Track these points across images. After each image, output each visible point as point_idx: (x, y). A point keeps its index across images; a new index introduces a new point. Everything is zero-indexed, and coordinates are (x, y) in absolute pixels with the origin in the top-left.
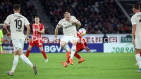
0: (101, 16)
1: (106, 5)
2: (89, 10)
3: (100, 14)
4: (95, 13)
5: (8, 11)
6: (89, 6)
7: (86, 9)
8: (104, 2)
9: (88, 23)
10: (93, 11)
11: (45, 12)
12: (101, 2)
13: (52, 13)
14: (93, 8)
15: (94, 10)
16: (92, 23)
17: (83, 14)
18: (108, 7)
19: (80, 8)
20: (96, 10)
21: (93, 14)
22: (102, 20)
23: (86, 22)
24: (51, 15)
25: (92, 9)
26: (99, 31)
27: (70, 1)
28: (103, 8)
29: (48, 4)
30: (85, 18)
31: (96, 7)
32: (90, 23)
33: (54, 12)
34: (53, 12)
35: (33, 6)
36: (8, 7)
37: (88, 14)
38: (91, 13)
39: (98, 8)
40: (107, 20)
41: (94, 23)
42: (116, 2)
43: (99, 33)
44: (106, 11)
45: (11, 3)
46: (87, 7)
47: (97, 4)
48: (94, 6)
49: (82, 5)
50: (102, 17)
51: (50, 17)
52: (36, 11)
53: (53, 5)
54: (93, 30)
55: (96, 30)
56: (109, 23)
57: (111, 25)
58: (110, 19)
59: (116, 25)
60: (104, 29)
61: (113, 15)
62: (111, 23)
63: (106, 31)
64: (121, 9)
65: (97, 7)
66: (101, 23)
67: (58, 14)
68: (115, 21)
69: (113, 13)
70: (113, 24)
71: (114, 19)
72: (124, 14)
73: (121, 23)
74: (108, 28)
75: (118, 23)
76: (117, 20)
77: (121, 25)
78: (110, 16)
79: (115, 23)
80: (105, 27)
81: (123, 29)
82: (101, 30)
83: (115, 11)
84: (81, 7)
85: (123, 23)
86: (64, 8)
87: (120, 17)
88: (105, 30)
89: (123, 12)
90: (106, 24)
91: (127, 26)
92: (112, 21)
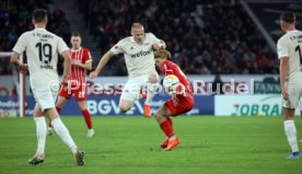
0: (208, 36)
1: (221, 11)
2: (183, 23)
3: (206, 30)
4: (197, 28)
5: (7, 24)
6: (183, 15)
7: (177, 20)
8: (216, 4)
9: (180, 51)
10: (192, 24)
11: (86, 26)
12: (210, 6)
13: (102, 29)
14: (192, 18)
15: (195, 22)
16: (189, 52)
17: (170, 31)
18: (225, 17)
19: (162, 18)
20: (199, 22)
21: (191, 31)
22: (212, 44)
23: (177, 48)
24: (101, 33)
25: (189, 20)
26: (206, 69)
27: (142, 3)
28: (214, 18)
29: (95, 9)
30: (175, 40)
31: (198, 17)
32: (184, 50)
33: (108, 27)
34: (104, 27)
35: (62, 14)
36: (7, 15)
37: (180, 30)
38: (186, 29)
39: (203, 18)
40: (221, 45)
41: (195, 50)
42: (241, 6)
43: (205, 73)
44: (220, 25)
45: (13, 7)
46: (178, 16)
47: (200, 9)
48: (193, 14)
49: (167, 11)
50: (212, 39)
51: (98, 38)
52: (68, 24)
53: (105, 11)
54: (192, 67)
55: (198, 66)
56: (227, 52)
57: (232, 55)
58: (228, 42)
59: (242, 56)
60: (215, 63)
61: (236, 33)
62: (231, 52)
63: (219, 69)
64: (252, 21)
65: (200, 17)
66: (209, 51)
67: (116, 31)
68: (239, 46)
69: (235, 29)
70: (234, 54)
71: (238, 42)
72: (259, 32)
73: (253, 51)
74: (224, 62)
75: (245, 51)
76: (244, 44)
77: (253, 55)
78: (228, 37)
79: (240, 51)
80: (218, 60)
81: (255, 65)
82: (209, 66)
83: (240, 24)
84: (166, 15)
85: (256, 52)
86: (129, 18)
87: (249, 38)
88: (218, 65)
89: (255, 27)
90: (220, 54)
91: (264, 58)
92: (234, 48)
